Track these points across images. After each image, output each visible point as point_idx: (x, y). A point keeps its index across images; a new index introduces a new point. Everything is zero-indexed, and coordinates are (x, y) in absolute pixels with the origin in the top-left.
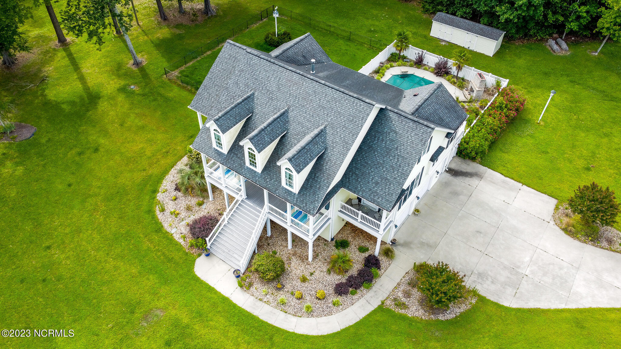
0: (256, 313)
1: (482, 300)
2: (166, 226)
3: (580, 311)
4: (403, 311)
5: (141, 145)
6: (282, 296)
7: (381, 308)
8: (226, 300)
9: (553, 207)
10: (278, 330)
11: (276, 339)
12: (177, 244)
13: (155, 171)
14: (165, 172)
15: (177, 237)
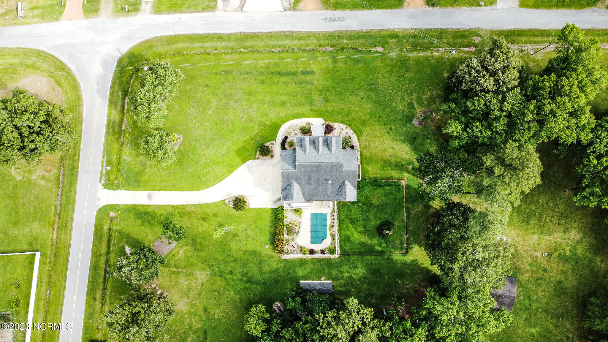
0: (300, 119)
1: (255, 158)
2: (341, 125)
3: (233, 171)
4: (270, 143)
5: (377, 144)
6: (298, 127)
7: (275, 140)
8: (309, 117)
9: (250, 204)
10: (293, 119)
11: (291, 117)
12: (334, 122)
13: (363, 138)
14: (359, 140)
15: (335, 124)
